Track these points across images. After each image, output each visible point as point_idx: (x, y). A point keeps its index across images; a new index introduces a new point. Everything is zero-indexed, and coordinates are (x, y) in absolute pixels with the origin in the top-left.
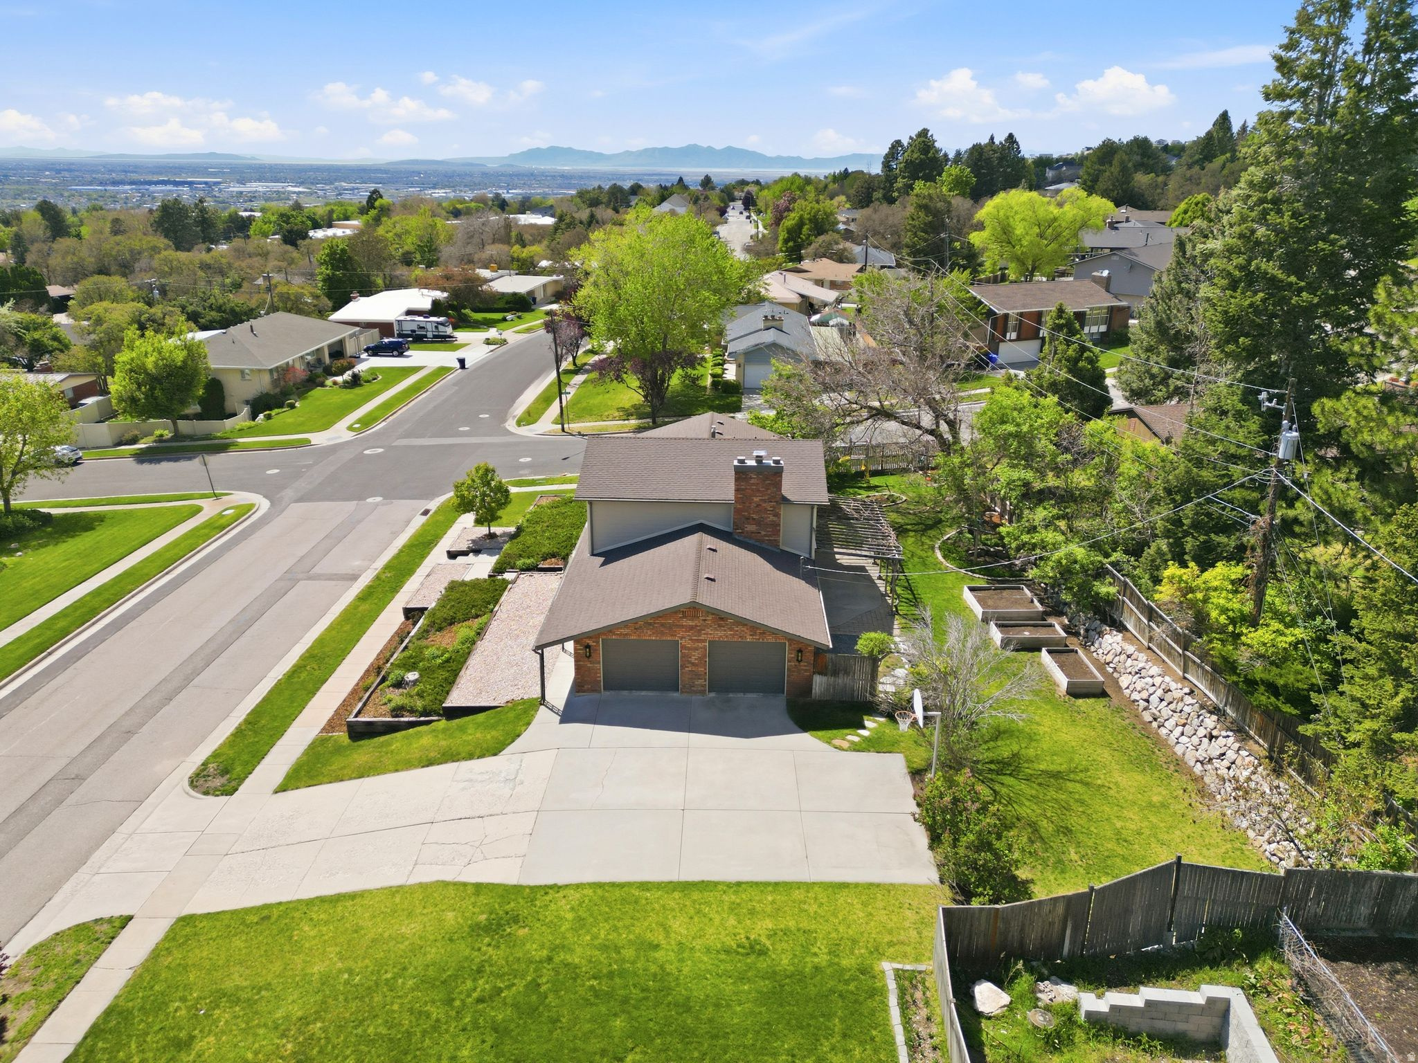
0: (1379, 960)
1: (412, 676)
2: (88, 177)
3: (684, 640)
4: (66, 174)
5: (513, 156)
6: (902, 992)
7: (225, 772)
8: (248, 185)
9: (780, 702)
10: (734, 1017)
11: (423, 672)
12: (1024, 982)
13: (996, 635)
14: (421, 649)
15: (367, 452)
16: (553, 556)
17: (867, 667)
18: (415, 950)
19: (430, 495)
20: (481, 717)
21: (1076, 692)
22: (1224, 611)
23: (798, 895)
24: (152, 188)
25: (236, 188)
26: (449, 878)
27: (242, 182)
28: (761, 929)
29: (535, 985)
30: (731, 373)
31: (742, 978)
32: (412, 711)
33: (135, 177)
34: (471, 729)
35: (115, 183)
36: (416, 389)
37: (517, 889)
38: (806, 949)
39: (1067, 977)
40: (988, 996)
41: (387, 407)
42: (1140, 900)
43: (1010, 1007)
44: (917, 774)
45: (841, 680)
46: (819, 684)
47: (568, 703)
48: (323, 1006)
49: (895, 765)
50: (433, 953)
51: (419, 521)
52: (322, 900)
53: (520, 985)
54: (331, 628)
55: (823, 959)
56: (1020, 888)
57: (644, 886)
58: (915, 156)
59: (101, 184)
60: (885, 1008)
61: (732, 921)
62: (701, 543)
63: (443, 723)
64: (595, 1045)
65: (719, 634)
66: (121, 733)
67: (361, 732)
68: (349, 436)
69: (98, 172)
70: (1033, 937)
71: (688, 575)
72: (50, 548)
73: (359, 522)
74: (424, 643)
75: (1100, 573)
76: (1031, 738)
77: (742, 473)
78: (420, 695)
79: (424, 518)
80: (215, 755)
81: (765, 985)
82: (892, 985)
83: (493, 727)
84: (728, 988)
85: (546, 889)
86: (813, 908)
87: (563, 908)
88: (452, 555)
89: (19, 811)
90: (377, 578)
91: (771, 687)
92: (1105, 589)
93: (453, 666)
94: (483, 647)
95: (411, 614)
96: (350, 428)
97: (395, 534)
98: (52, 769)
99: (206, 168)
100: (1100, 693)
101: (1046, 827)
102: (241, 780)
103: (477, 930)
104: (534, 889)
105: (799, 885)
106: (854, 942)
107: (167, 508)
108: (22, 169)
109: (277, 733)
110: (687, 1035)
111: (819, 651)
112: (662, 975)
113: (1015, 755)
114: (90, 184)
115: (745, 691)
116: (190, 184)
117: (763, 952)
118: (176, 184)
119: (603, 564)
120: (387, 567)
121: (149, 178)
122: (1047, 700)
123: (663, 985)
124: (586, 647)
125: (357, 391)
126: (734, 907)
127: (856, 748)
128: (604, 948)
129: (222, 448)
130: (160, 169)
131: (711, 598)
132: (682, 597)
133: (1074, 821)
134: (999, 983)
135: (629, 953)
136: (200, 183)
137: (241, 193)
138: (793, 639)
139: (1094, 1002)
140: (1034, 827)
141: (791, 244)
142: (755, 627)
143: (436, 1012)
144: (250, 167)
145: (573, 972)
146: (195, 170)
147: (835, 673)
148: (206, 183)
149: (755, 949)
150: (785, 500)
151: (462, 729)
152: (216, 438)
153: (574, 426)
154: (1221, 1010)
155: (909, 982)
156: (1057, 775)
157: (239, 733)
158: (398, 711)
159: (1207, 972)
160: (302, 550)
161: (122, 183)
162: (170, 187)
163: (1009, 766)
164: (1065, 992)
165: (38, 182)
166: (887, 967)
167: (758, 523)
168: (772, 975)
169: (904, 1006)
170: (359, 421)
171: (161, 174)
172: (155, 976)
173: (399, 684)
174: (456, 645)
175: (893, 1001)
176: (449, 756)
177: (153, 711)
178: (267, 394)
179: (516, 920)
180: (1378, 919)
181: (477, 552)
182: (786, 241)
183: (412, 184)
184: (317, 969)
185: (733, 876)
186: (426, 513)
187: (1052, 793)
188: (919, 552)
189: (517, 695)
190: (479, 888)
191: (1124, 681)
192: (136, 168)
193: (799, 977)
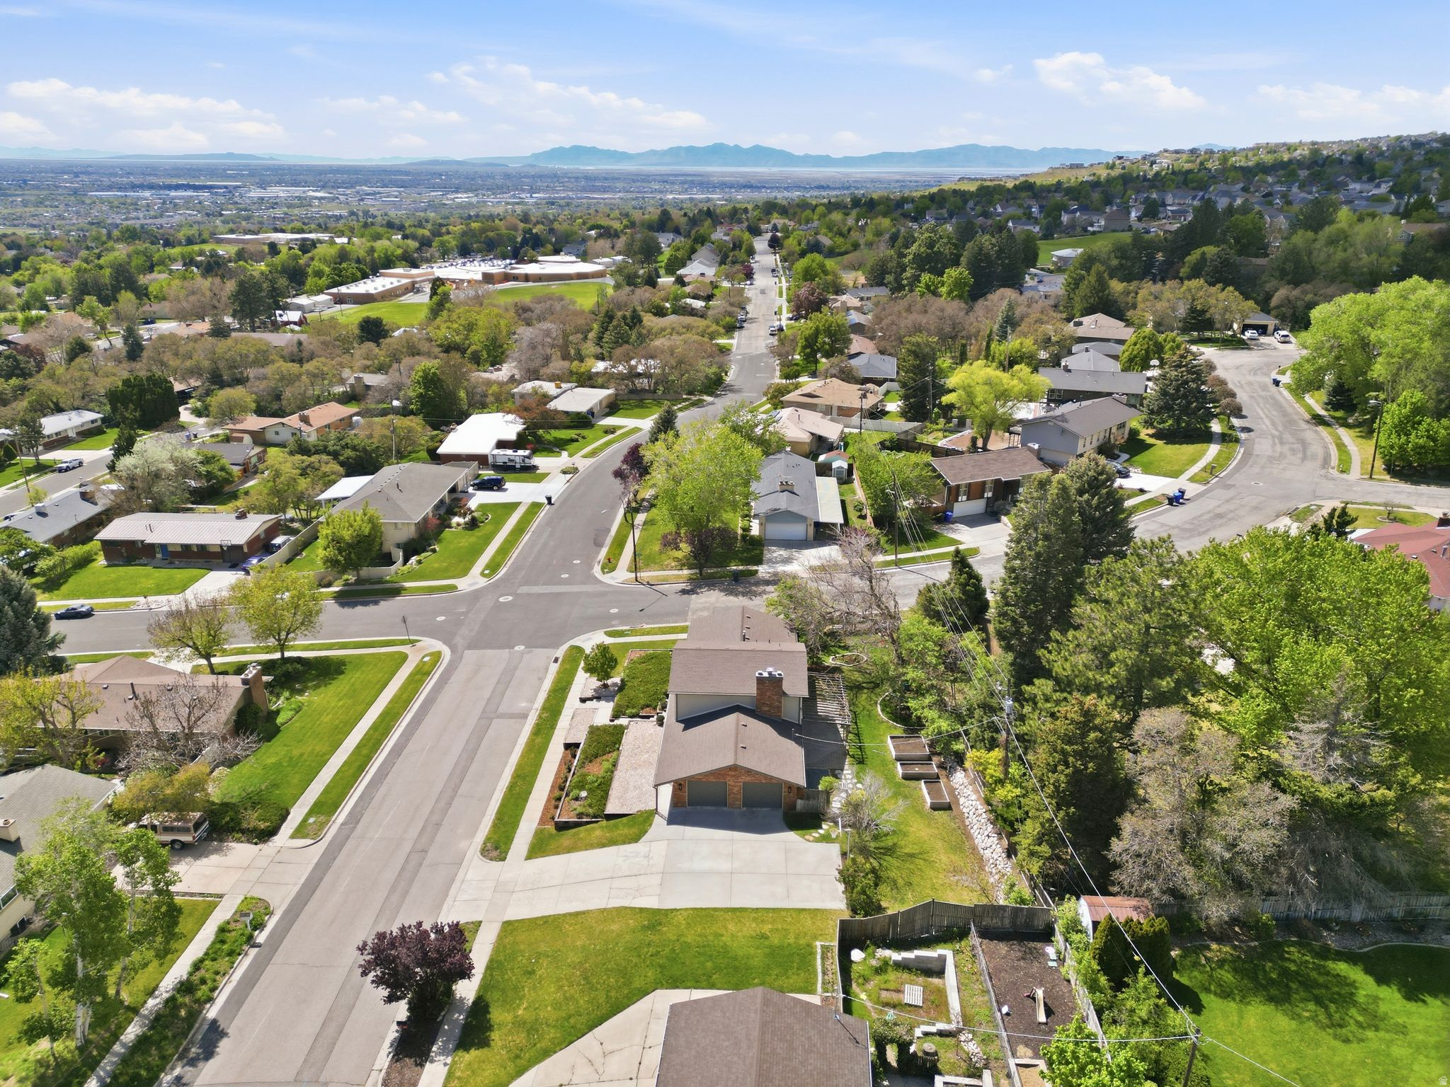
0: (1008, 940)
1: (584, 794)
2: (106, 181)
3: (730, 781)
4: (85, 178)
5: (535, 156)
6: (823, 953)
7: (496, 848)
8: (269, 189)
9: (779, 813)
10: (755, 962)
11: (590, 791)
12: (870, 950)
13: (900, 770)
14: (584, 775)
15: (501, 599)
16: (648, 706)
17: (824, 796)
18: (619, 936)
19: (556, 646)
20: (624, 819)
21: (935, 807)
22: (992, 776)
23: (783, 914)
24: (173, 193)
25: (255, 193)
26: (626, 905)
27: (263, 185)
28: (766, 928)
29: (673, 950)
30: (755, 530)
31: (758, 948)
32: (588, 815)
33: (154, 180)
34: (622, 828)
35: (134, 187)
36: (519, 530)
37: (659, 910)
38: (785, 936)
39: (888, 947)
40: (856, 955)
41: (504, 550)
42: (918, 917)
43: (865, 959)
44: (844, 855)
45: (812, 802)
46: (800, 803)
47: (670, 814)
48: (586, 959)
49: (834, 850)
50: (628, 937)
51: (554, 668)
52: (570, 914)
53: (667, 950)
54: (522, 756)
55: (792, 941)
56: (880, 909)
57: (715, 909)
58: (922, 250)
59: (120, 189)
60: (815, 959)
61: (754, 925)
62: (738, 721)
63: (604, 823)
64: (700, 972)
65: (748, 779)
66: (432, 827)
67: (562, 827)
68: (483, 582)
69: (116, 175)
70: (878, 930)
71: (731, 745)
72: (322, 689)
73: (516, 668)
74: (584, 770)
75: (957, 736)
76: (905, 835)
77: (760, 680)
78: (590, 806)
79: (557, 665)
80: (488, 839)
81: (767, 950)
82: (819, 951)
83: (632, 826)
84: (752, 951)
85: (672, 910)
86: (789, 919)
87: (680, 918)
88: (583, 700)
89: (403, 868)
90: (540, 717)
91: (775, 805)
92: (958, 746)
93: (603, 788)
94: (619, 775)
95: (571, 747)
96: (482, 574)
97: (541, 680)
98: (407, 847)
99: (225, 170)
100: (948, 808)
101: (900, 882)
102: (507, 853)
103: (645, 928)
104: (667, 910)
105: (784, 910)
106: (806, 934)
107: (384, 654)
108: (40, 172)
109: (514, 825)
110: (736, 969)
111: (799, 788)
112: (725, 946)
113: (895, 844)
114: (110, 188)
115: (762, 806)
116: (211, 187)
117: (767, 938)
118: (196, 188)
119: (685, 729)
120: (544, 708)
121: (168, 181)
122: (918, 812)
123: (725, 950)
124: (679, 785)
125: (477, 533)
126: (755, 919)
127: (817, 840)
128: (700, 936)
129: (395, 592)
130: (178, 171)
131: (744, 762)
132: (728, 761)
133: (915, 880)
134: (862, 949)
135: (711, 938)
136: (220, 187)
137: (262, 199)
138: (786, 782)
139: (896, 956)
140: (895, 882)
141: (808, 350)
142: (766, 776)
143: (635, 960)
144: (268, 168)
145: (688, 945)
146: (213, 172)
147: (808, 799)
148: (226, 187)
149: (764, 937)
150: (784, 694)
151: (616, 827)
152: (388, 582)
153: (644, 575)
154: (942, 959)
155: (826, 949)
156: (912, 856)
157: (495, 826)
158: (580, 815)
159: (942, 945)
160: (487, 694)
161: (142, 187)
162: (190, 193)
163: (890, 851)
164: (887, 953)
165: (57, 187)
166: (818, 944)
167: (770, 706)
168: (770, 947)
169: (823, 958)
170: (487, 567)
171: (178, 176)
172: (505, 947)
173: (577, 799)
174: (601, 773)
175: (819, 957)
176: (612, 842)
177: (445, 812)
178: (413, 540)
179: (660, 924)
180: (1013, 923)
181: (598, 698)
182: (804, 348)
183: (434, 187)
184: (579, 943)
185: (755, 906)
186: (556, 660)
187: (908, 865)
188: (868, 707)
189: (642, 807)
190: (642, 910)
191: (962, 800)
192: (152, 170)
193: (781, 948)
